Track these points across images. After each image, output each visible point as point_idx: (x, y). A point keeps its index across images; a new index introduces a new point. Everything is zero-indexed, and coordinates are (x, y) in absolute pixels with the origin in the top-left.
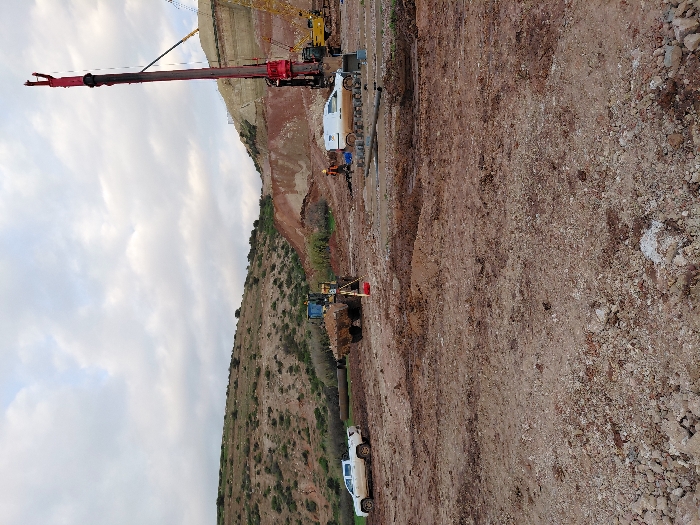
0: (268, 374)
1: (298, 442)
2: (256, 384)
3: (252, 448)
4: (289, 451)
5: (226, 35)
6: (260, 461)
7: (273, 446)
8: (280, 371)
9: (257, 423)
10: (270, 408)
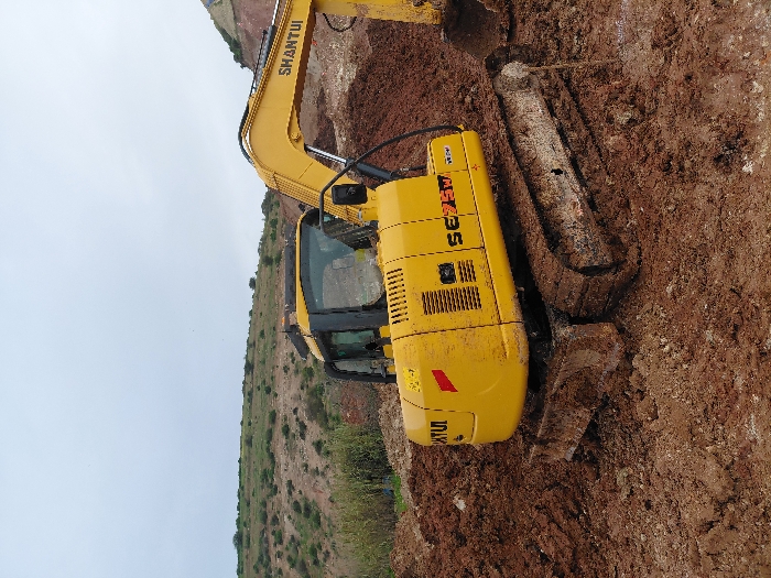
0: (286, 430)
1: (332, 555)
2: (270, 432)
3: (270, 518)
4: (320, 557)
6: (281, 542)
7: (297, 534)
8: (303, 436)
9: (275, 490)
10: (290, 483)
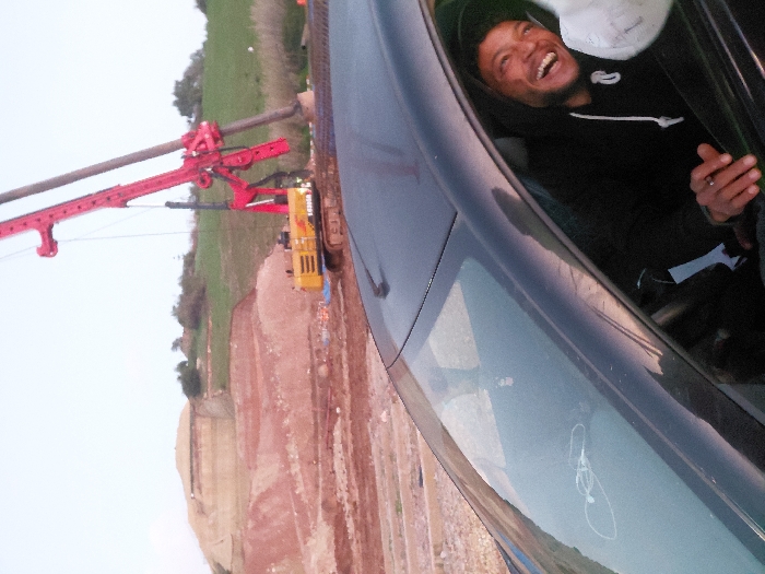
5: (204, 451)
